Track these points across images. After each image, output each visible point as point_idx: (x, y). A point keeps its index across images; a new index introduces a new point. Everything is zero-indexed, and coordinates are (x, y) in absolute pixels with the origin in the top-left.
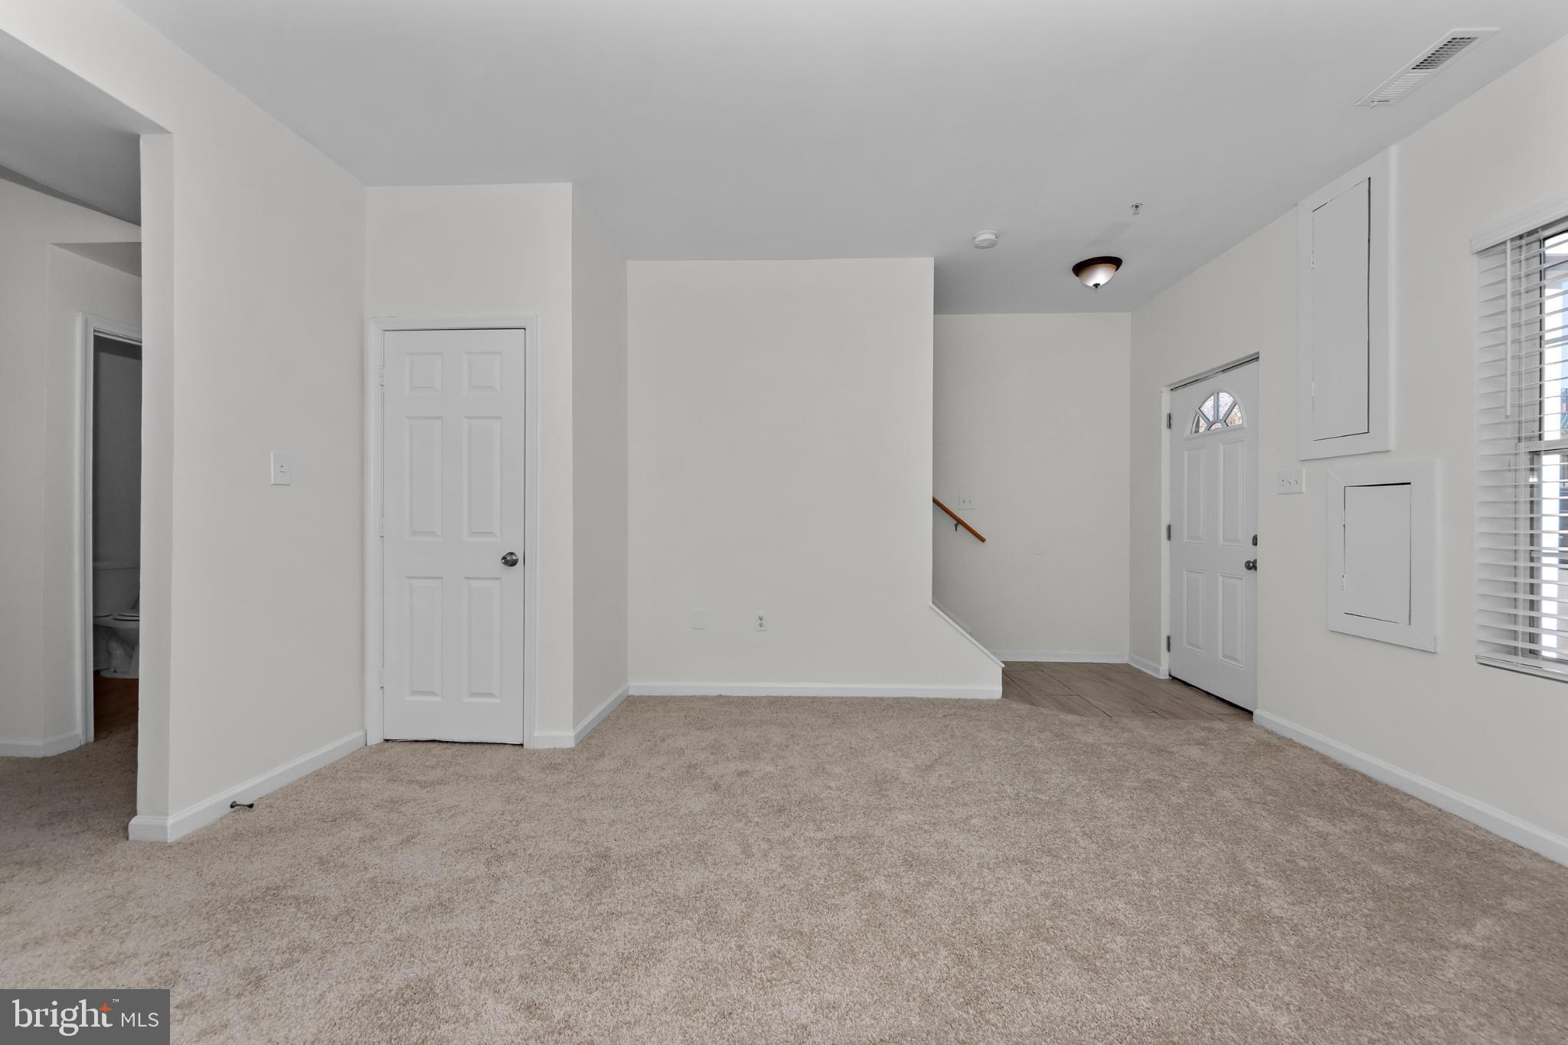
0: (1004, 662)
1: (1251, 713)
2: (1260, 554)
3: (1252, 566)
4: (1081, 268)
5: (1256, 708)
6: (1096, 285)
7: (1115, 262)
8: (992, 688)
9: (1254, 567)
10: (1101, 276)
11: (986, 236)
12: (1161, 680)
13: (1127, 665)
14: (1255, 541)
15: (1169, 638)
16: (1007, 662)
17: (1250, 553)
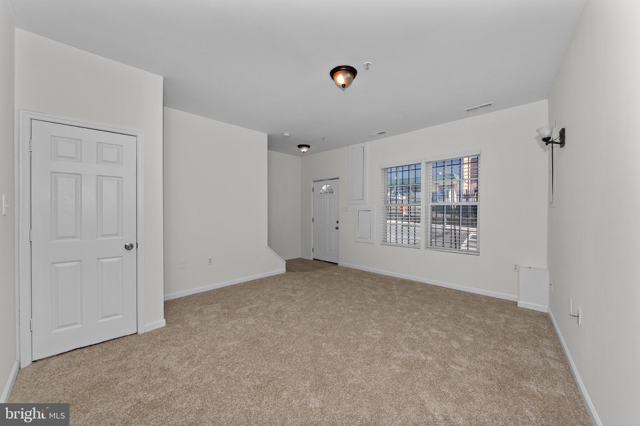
0: (286, 261)
1: (337, 264)
2: (339, 225)
3: (337, 228)
4: (300, 146)
5: (339, 262)
6: (304, 152)
7: (308, 146)
8: (282, 269)
9: (338, 229)
10: (304, 150)
11: (287, 134)
12: (311, 260)
13: (301, 258)
14: (338, 222)
15: (313, 248)
16: (287, 260)
17: (336, 225)
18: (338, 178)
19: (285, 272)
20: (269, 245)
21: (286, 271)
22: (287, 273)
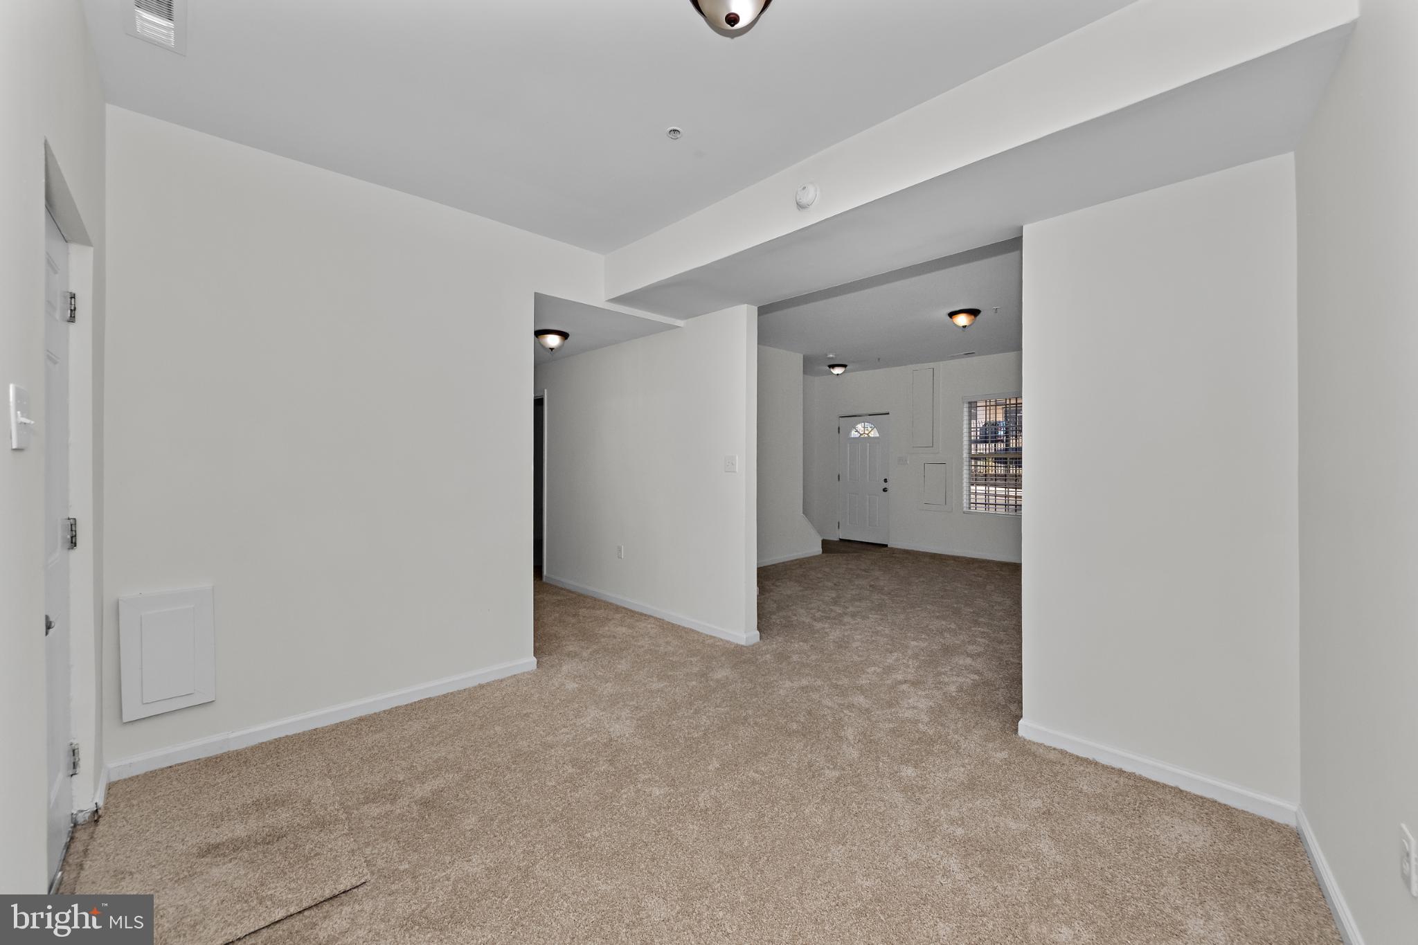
0: (822, 540)
2: (888, 485)
3: (885, 490)
4: (833, 366)
6: (838, 374)
7: (844, 366)
8: (817, 549)
14: (886, 481)
16: (823, 538)
17: (885, 485)
18: (888, 414)
19: (821, 552)
20: (805, 512)
21: (823, 552)
22: (824, 555)
